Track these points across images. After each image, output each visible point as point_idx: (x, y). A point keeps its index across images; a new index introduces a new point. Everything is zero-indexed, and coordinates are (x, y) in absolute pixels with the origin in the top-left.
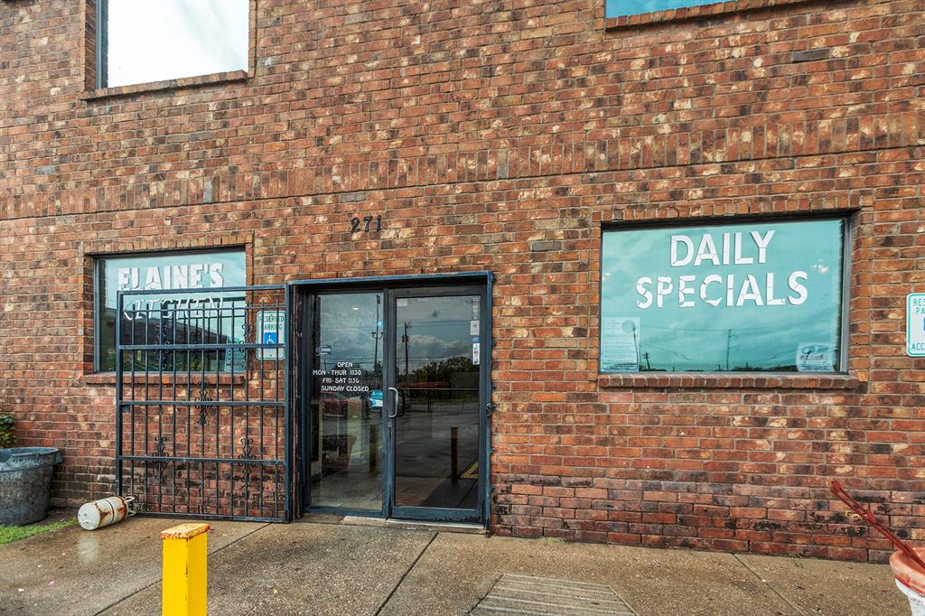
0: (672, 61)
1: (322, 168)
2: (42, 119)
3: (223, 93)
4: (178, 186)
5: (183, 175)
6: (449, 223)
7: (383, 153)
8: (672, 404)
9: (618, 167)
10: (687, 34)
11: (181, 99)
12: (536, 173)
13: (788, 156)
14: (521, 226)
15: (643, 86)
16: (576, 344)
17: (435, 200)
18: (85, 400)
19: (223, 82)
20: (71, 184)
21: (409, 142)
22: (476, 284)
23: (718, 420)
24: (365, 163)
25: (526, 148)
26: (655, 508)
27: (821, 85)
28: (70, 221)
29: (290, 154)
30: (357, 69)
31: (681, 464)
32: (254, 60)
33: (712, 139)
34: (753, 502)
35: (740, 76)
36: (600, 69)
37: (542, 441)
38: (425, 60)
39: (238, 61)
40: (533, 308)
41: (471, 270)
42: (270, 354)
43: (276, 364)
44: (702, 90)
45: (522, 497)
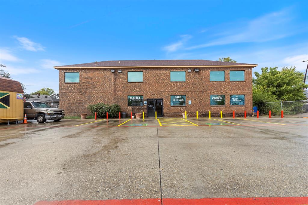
0: (175, 85)
1: (150, 90)
2: (123, 83)
3: (141, 83)
4: (137, 90)
5: (137, 89)
6: (160, 94)
7: (154, 89)
8: (175, 108)
9: (171, 91)
10: (176, 83)
11: (137, 83)
12: (166, 91)
13: (182, 92)
14: (165, 95)
15: (173, 86)
16: (169, 104)
17: (159, 93)
18: (128, 108)
19: (141, 82)
20: (126, 89)
21: (157, 88)
22: (162, 99)
23: (178, 109)
24: (153, 90)
25: (165, 89)
26: (174, 115)
27: (184, 87)
28: (126, 93)
29: (147, 88)
30: (152, 82)
31: (176, 112)
32: (144, 81)
33: (177, 90)
34: (180, 114)
35: (179, 86)
36: (170, 85)
37: (167, 110)
38: (158, 82)
39: (142, 81)
40: (166, 101)
41: (161, 98)
42: (146, 104)
43: (146, 105)
44: (177, 87)
45: (165, 114)
